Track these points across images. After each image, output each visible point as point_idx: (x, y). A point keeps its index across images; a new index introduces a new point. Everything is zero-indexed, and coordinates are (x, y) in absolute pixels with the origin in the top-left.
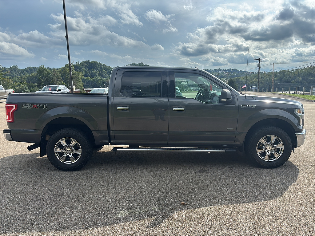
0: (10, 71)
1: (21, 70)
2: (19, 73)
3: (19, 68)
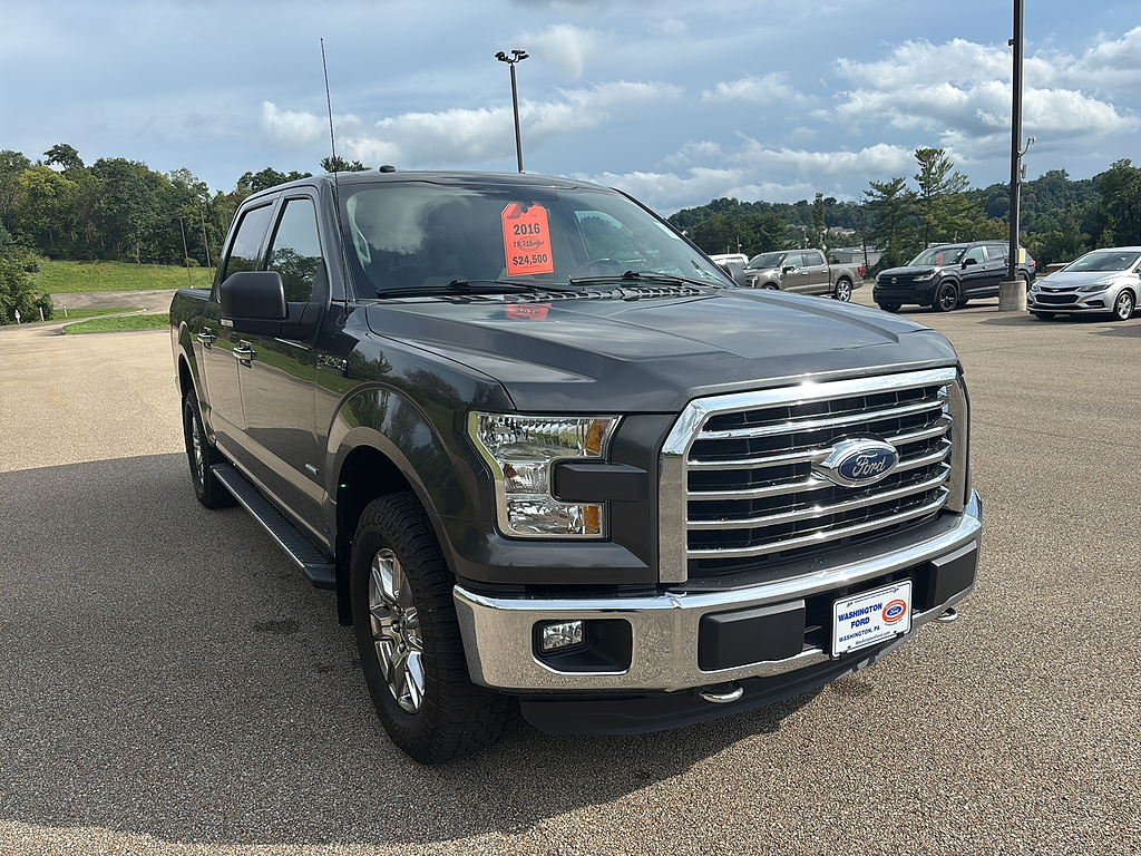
0: (1036, 194)
1: (1078, 186)
2: (1065, 195)
3: (1069, 178)
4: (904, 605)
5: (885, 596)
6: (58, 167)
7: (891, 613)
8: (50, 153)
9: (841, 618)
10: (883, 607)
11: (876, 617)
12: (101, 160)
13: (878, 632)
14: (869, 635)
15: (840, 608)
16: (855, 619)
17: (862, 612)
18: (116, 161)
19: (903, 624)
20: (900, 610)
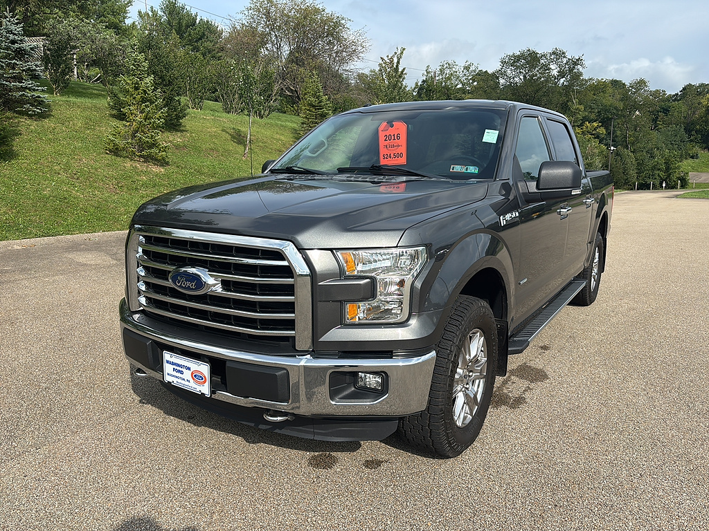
4: (205, 377)
5: (193, 365)
7: (197, 377)
9: (167, 362)
10: (192, 371)
11: (187, 374)
14: (185, 382)
15: (166, 356)
16: (176, 367)
17: (179, 365)
19: (205, 389)
20: (202, 379)
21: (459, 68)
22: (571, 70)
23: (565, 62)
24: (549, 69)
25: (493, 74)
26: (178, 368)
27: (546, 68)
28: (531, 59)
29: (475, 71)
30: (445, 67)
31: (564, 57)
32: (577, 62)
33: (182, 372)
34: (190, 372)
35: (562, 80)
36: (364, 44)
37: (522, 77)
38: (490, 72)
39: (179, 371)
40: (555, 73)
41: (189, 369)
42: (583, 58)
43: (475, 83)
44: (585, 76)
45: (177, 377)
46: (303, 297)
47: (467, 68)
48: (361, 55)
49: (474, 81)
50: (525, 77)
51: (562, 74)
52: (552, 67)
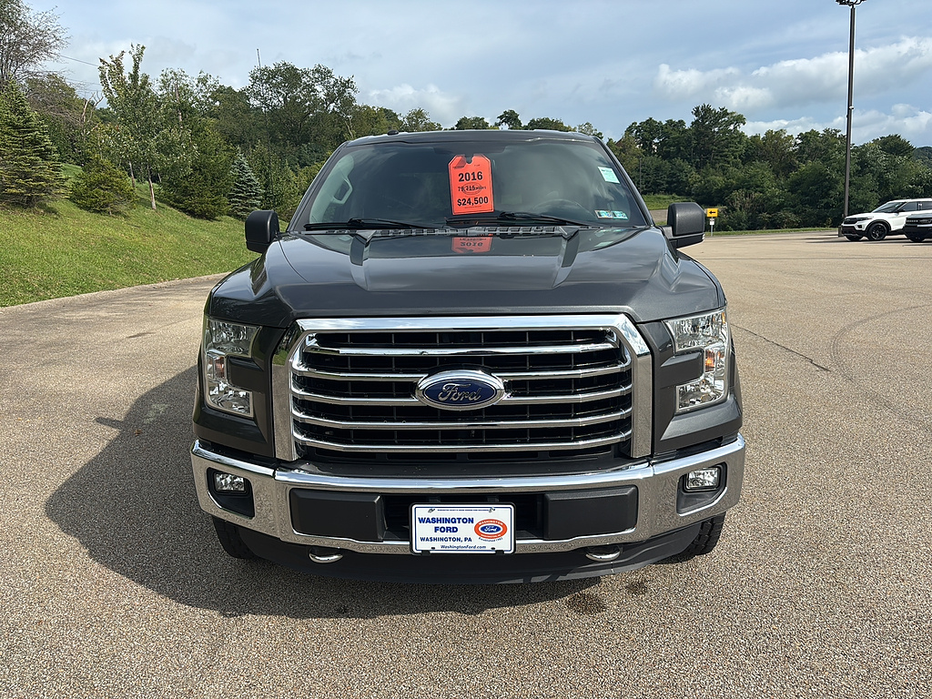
4: (504, 526)
5: (480, 513)
6: (505, 127)
7: (485, 529)
8: (501, 117)
9: (421, 521)
10: (475, 522)
11: (465, 530)
12: (533, 120)
13: (467, 543)
14: (457, 544)
15: (420, 511)
16: (440, 525)
17: (447, 520)
18: (541, 120)
19: (505, 544)
20: (499, 529)
21: (191, 79)
22: (341, 93)
23: (332, 83)
24: (314, 90)
25: (241, 93)
26: (445, 525)
27: (310, 88)
28: (290, 76)
29: (214, 86)
30: (169, 78)
31: (331, 77)
32: (347, 84)
33: (455, 530)
34: (472, 526)
35: (332, 105)
36: (57, 35)
37: (281, 99)
38: (237, 89)
39: (448, 529)
40: (322, 96)
41: (471, 521)
42: (353, 80)
43: (218, 103)
44: (359, 103)
45: (442, 539)
46: (642, 385)
47: (203, 81)
48: (54, 51)
49: (215, 100)
50: (285, 99)
51: (330, 98)
52: (319, 88)
